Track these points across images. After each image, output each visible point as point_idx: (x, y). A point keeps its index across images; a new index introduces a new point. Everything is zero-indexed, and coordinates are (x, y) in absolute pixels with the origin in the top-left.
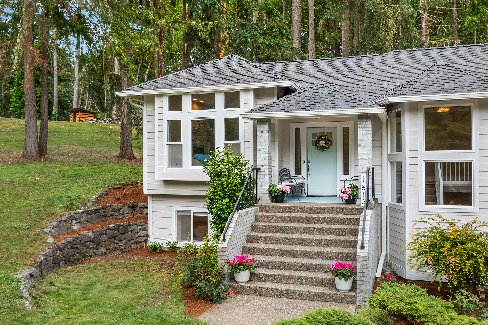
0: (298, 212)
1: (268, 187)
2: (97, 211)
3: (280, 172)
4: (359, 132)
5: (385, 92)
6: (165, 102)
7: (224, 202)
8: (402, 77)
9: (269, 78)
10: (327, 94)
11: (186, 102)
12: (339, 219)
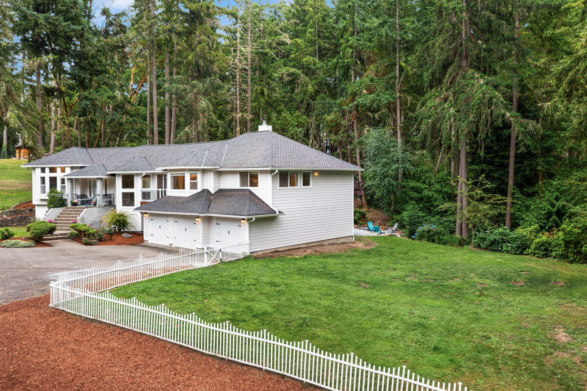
1: (70, 201)
2: (14, 211)
6: (39, 170)
9: (75, 162)
11: (47, 170)
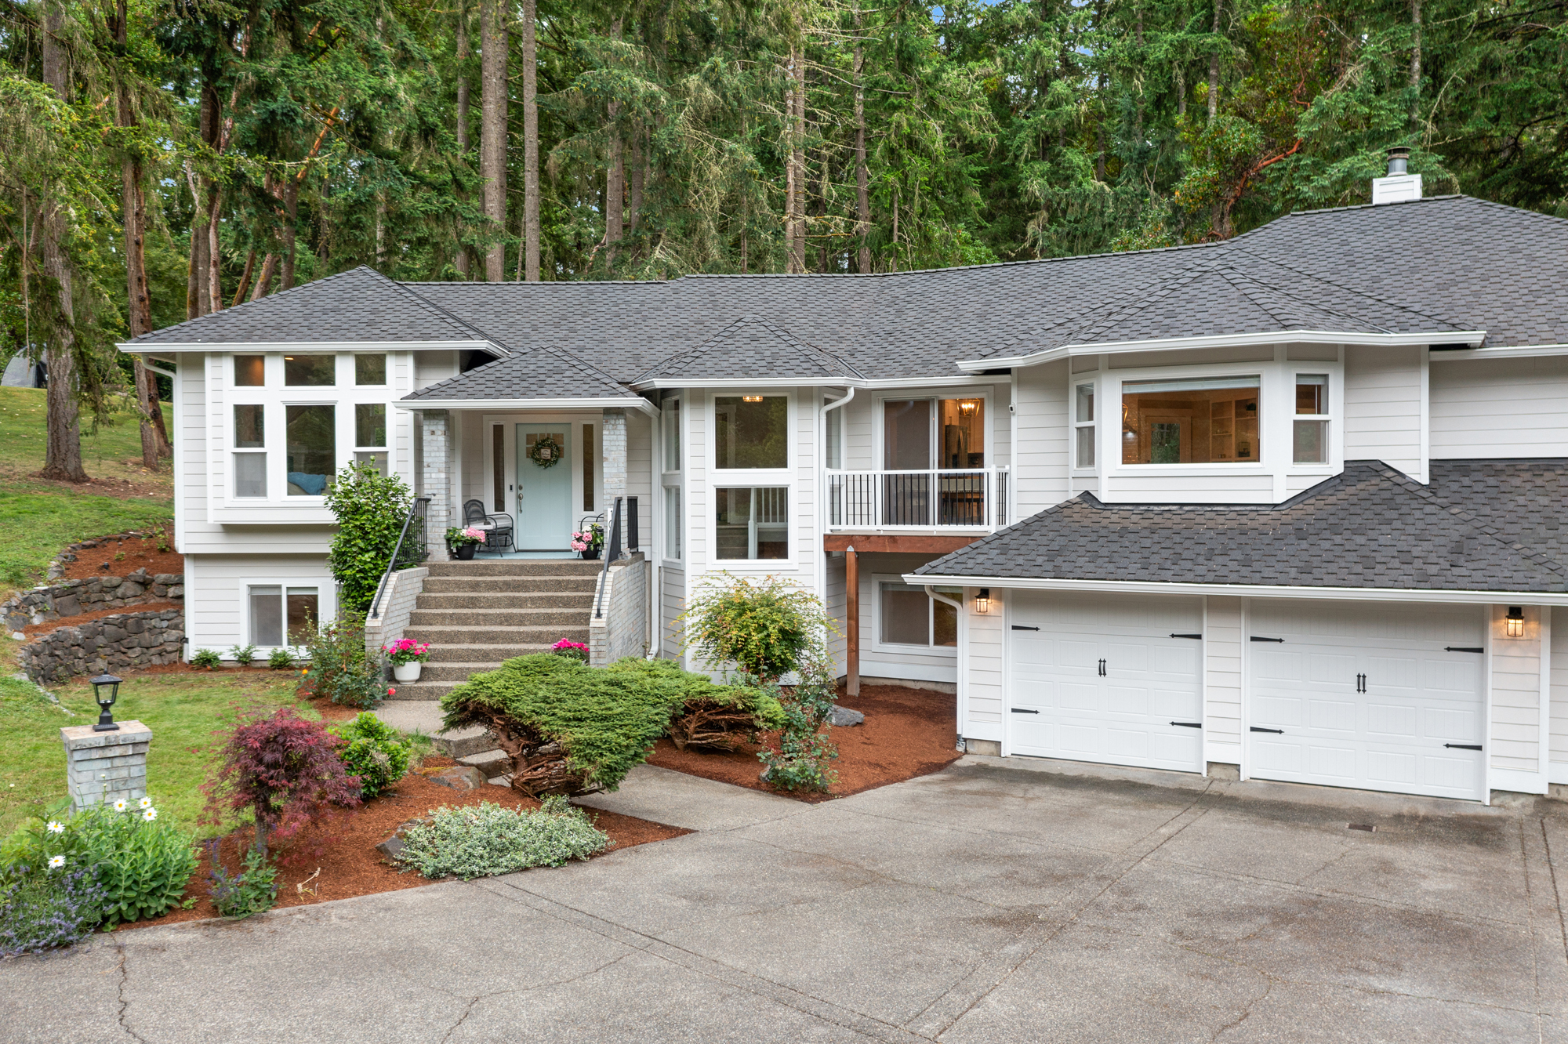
0: (500, 574)
1: (444, 532)
2: (71, 590)
3: (466, 507)
4: (605, 437)
5: (656, 363)
6: (228, 368)
7: (367, 557)
8: (690, 335)
9: (444, 331)
10: (550, 367)
11: (273, 370)
12: (569, 581)
